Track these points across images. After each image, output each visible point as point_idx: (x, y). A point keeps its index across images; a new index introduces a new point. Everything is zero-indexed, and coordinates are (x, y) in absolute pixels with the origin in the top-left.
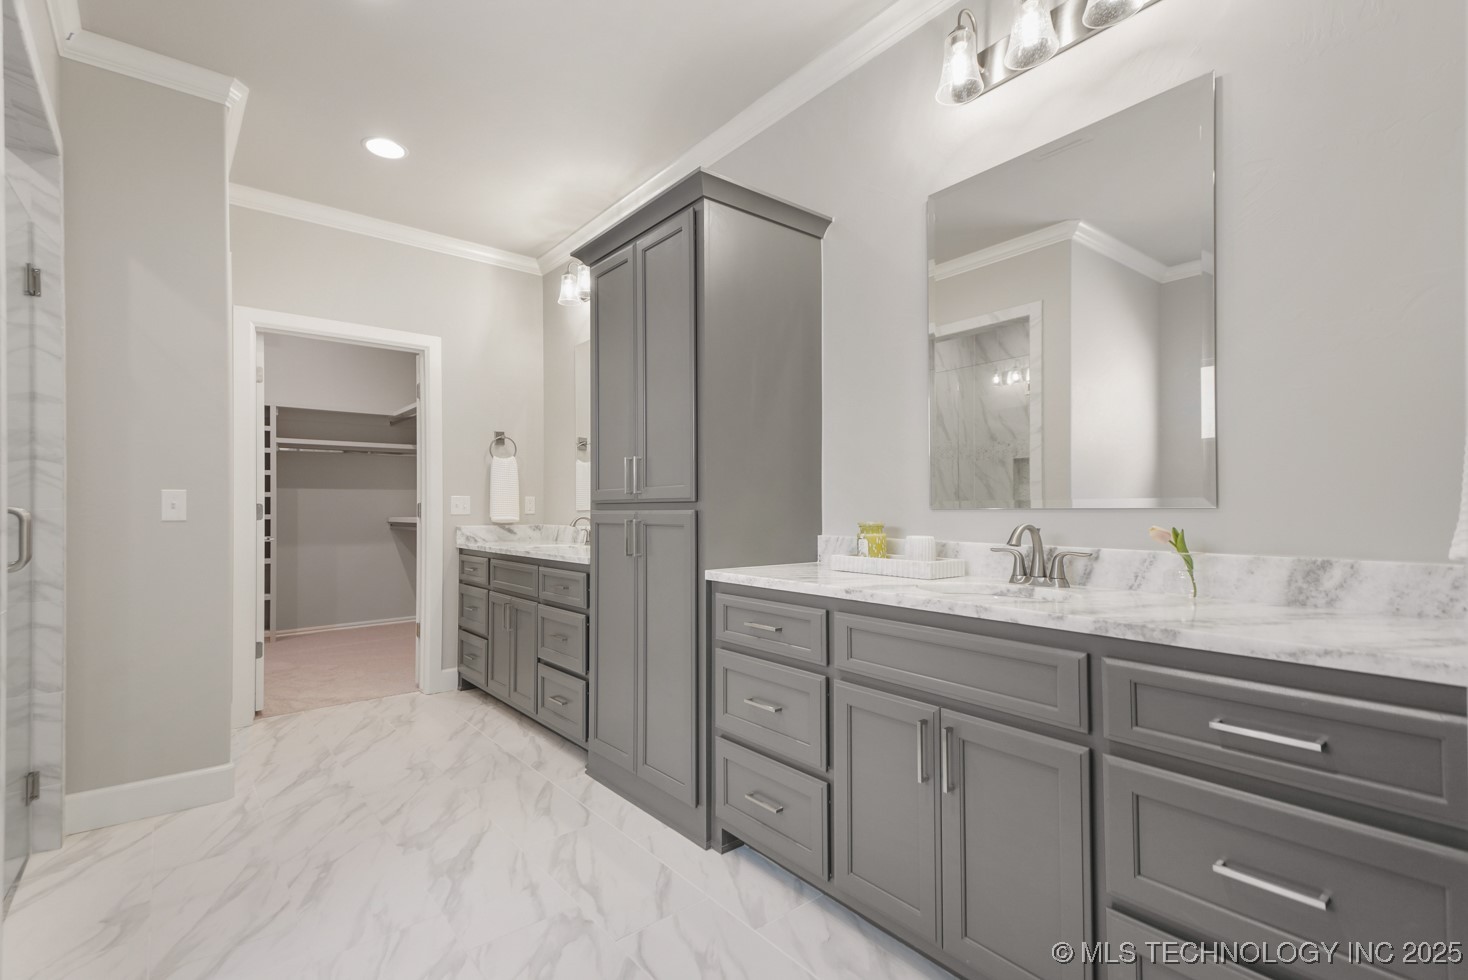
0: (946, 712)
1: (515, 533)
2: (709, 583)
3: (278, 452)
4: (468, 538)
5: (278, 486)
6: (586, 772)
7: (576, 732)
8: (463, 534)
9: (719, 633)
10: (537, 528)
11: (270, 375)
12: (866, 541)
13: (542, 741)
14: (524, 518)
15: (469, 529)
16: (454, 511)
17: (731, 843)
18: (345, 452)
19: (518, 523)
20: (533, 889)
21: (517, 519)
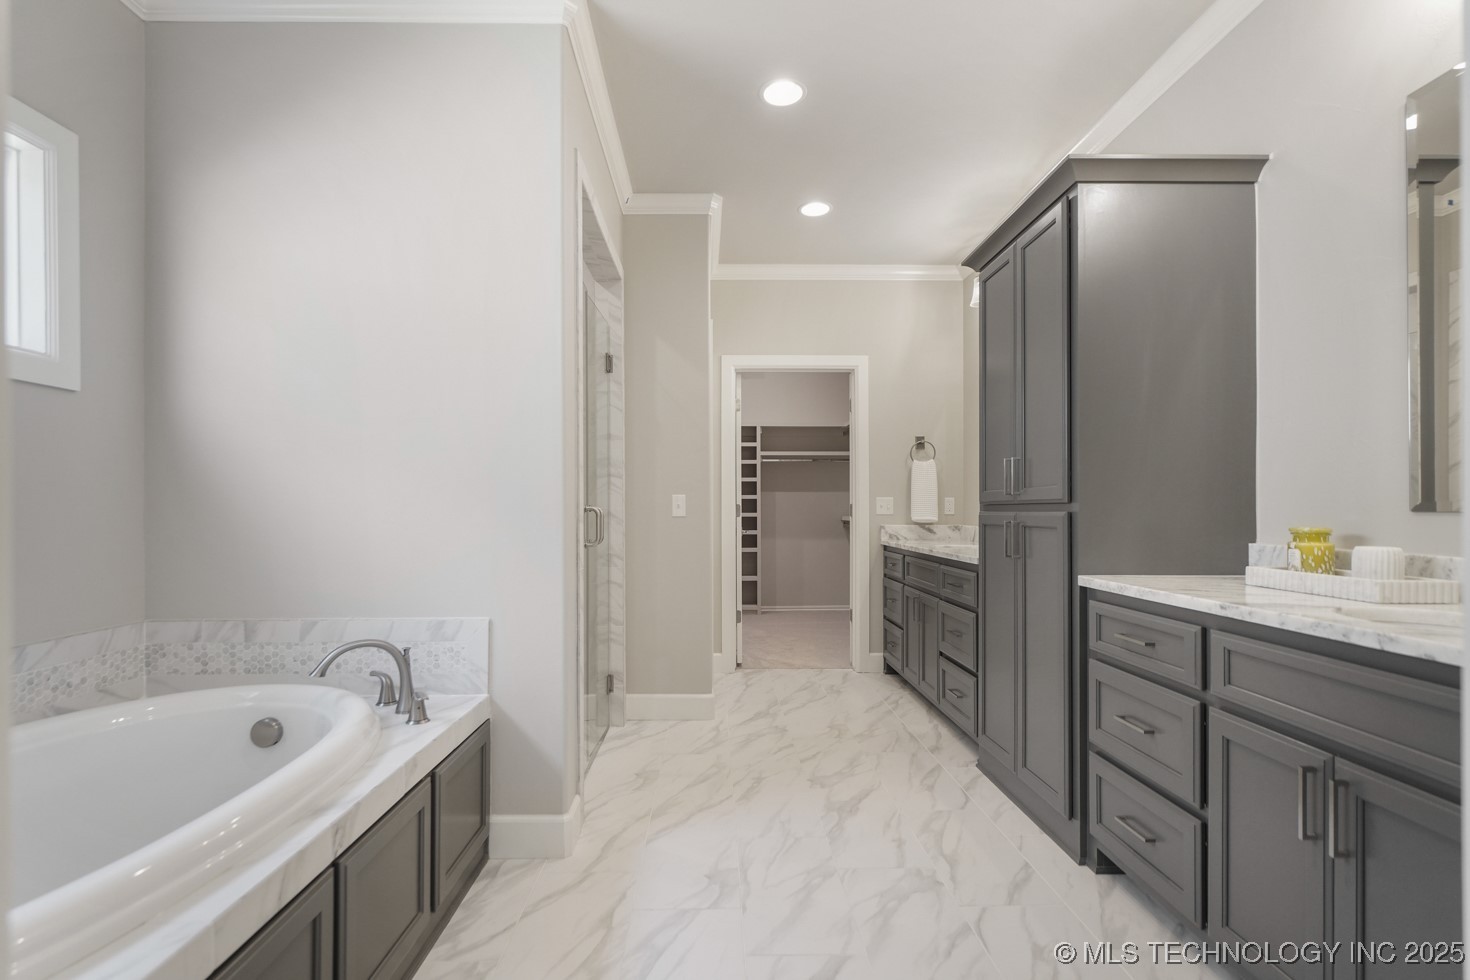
0: (1340, 763)
1: (935, 533)
2: (1084, 590)
3: (762, 463)
4: (891, 536)
5: (762, 490)
6: (977, 766)
7: (969, 726)
8: (886, 533)
9: (1093, 644)
10: (957, 528)
11: (746, 403)
12: (1297, 553)
13: (945, 731)
14: (943, 518)
15: (892, 528)
16: (879, 511)
17: (1107, 866)
18: (814, 460)
19: (938, 523)
20: (900, 843)
21: (935, 519)
